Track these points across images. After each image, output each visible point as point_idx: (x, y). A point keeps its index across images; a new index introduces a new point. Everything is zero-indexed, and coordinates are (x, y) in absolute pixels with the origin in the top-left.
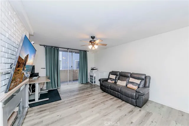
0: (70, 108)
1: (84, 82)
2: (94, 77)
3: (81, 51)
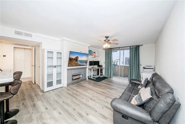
3: (131, 47)
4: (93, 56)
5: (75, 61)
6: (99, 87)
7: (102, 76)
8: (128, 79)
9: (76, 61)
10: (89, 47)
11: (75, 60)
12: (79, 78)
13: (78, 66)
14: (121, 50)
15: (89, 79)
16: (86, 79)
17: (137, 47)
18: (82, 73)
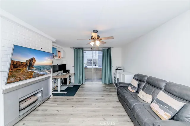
0: (71, 107)
1: (107, 83)
2: (117, 79)
3: (104, 49)
4: (58, 58)
5: (26, 69)
6: (81, 105)
7: (71, 85)
8: (101, 82)
9: (29, 69)
10: (53, 42)
11: (26, 65)
12: (37, 100)
13: (34, 77)
14: (93, 50)
15: (54, 95)
16: (50, 96)
17: (109, 50)
18: (41, 89)
